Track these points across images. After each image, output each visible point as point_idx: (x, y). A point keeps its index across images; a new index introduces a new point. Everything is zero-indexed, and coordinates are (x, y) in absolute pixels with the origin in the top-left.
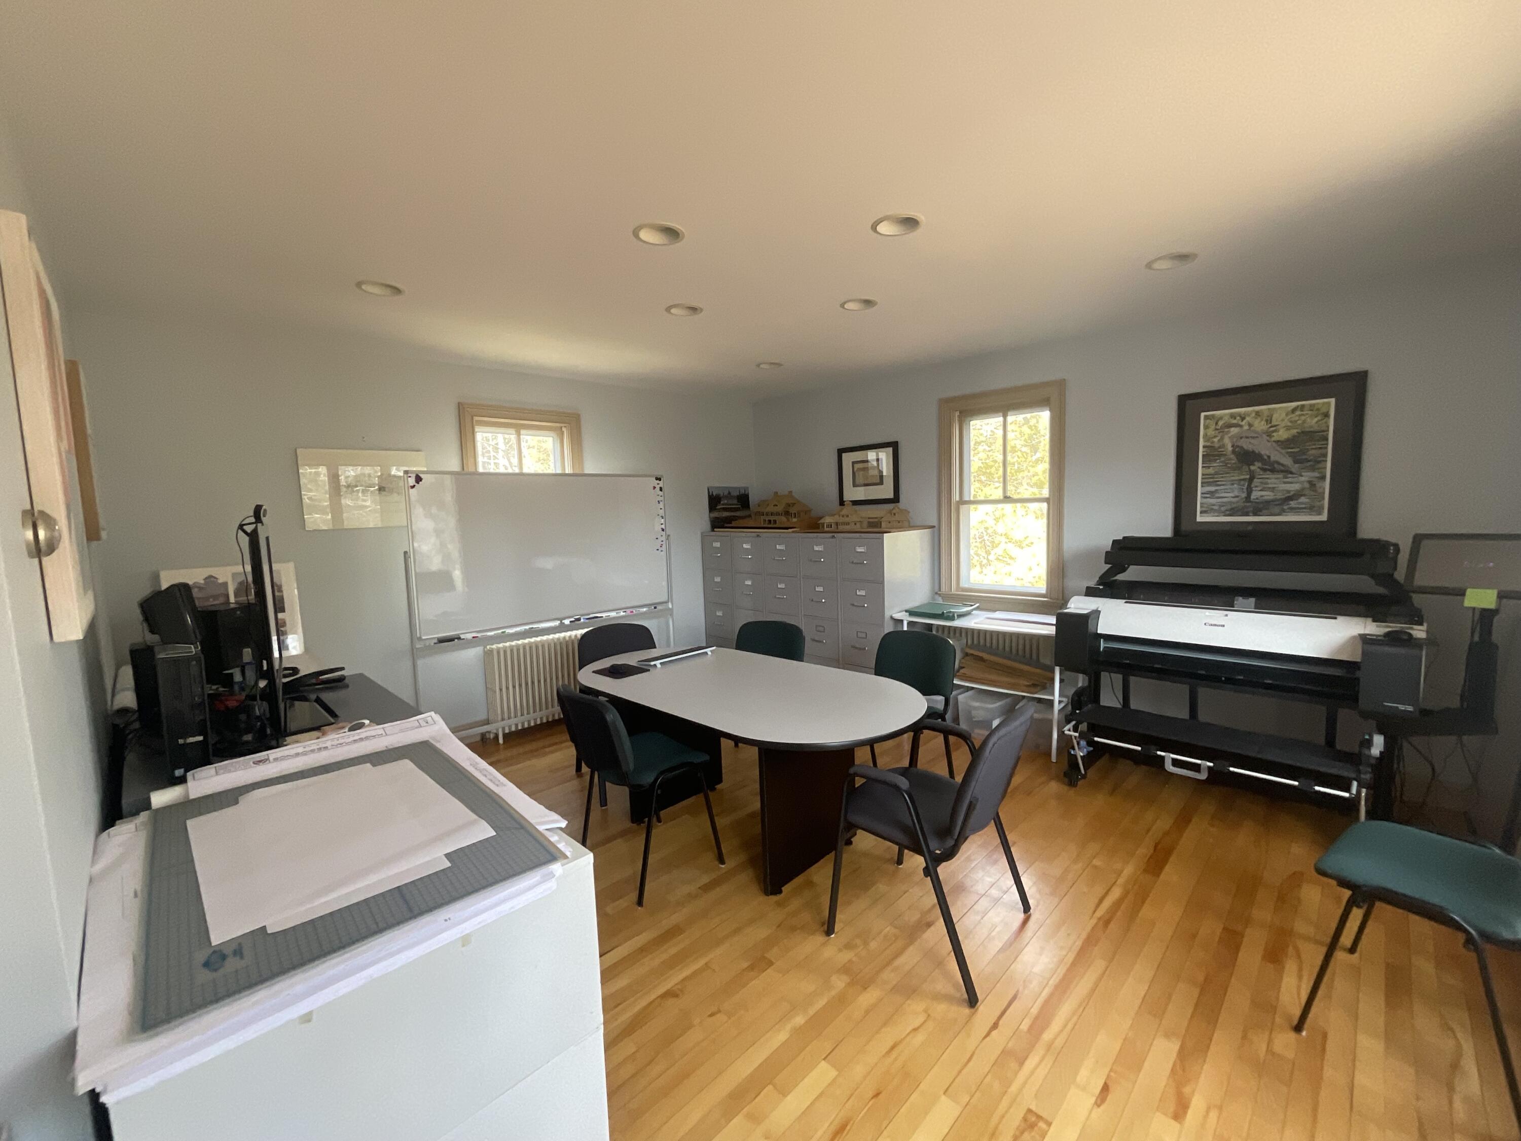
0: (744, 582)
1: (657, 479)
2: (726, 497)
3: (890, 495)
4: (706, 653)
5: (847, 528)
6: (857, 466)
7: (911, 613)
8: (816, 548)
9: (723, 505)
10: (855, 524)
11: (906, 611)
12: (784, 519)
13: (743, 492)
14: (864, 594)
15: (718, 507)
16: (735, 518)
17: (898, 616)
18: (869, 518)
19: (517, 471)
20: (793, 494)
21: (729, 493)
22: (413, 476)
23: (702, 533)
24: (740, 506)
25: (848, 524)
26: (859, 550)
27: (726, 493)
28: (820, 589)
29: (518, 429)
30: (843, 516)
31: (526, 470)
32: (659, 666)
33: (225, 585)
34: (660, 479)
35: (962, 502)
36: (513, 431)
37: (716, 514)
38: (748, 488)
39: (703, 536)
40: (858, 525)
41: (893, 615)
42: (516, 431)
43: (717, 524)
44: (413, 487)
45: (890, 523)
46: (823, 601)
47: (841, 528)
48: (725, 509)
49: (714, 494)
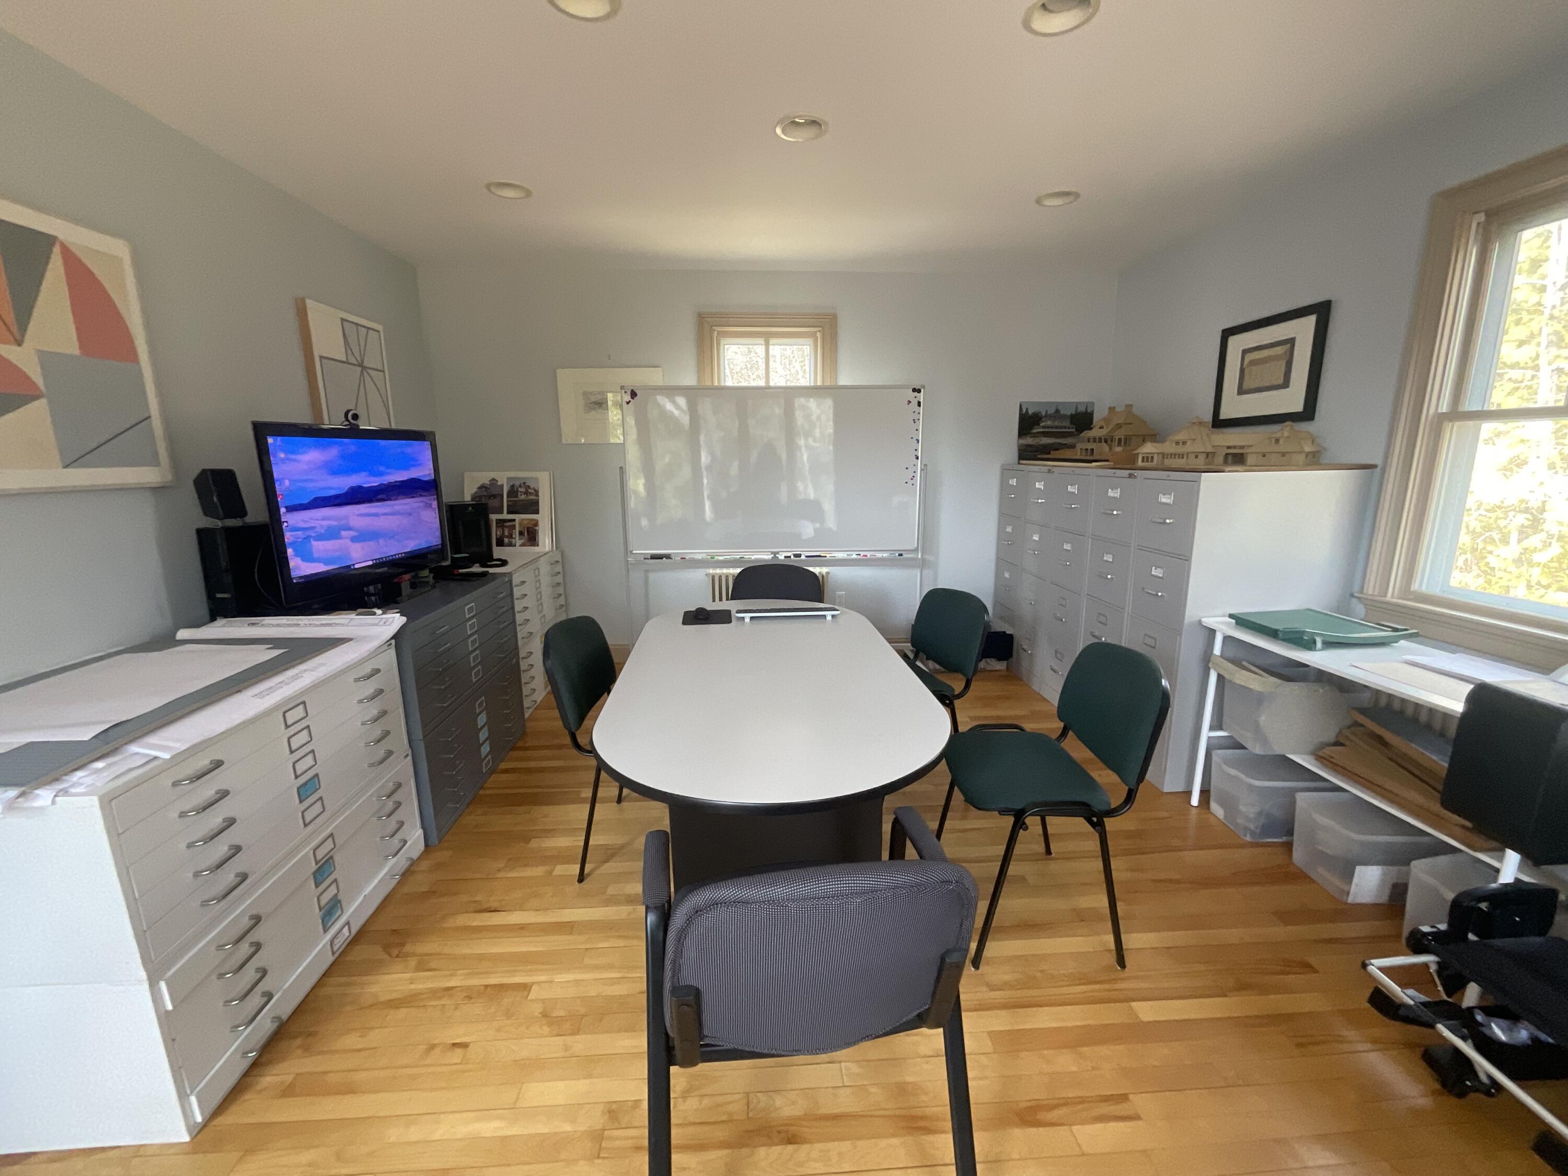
0: (1032, 536)
1: (914, 390)
2: (1048, 416)
3: (1298, 407)
4: (825, 616)
5: (1181, 463)
6: (1249, 357)
7: (1241, 621)
8: (1111, 493)
9: (1044, 427)
10: (1196, 457)
11: (1231, 616)
12: (1105, 447)
13: (1082, 409)
14: (1161, 575)
15: (1035, 431)
16: (1057, 447)
17: (1209, 622)
18: (1229, 447)
19: (761, 383)
20: (1134, 410)
21: (1057, 411)
22: (629, 392)
23: (1002, 465)
24: (1074, 430)
25: (1181, 456)
26: (1164, 499)
27: (1051, 411)
28: (1109, 558)
29: (767, 337)
30: (1177, 443)
31: (772, 384)
32: (747, 620)
33: (502, 486)
34: (919, 391)
35: (1456, 414)
36: (761, 341)
37: (1029, 441)
38: (1093, 403)
39: (1006, 471)
40: (1202, 458)
41: (1203, 620)
42: (765, 341)
43: (1027, 454)
44: (628, 403)
45: (1264, 456)
46: (1109, 577)
47: (1168, 462)
48: (1045, 434)
49: (1030, 412)
